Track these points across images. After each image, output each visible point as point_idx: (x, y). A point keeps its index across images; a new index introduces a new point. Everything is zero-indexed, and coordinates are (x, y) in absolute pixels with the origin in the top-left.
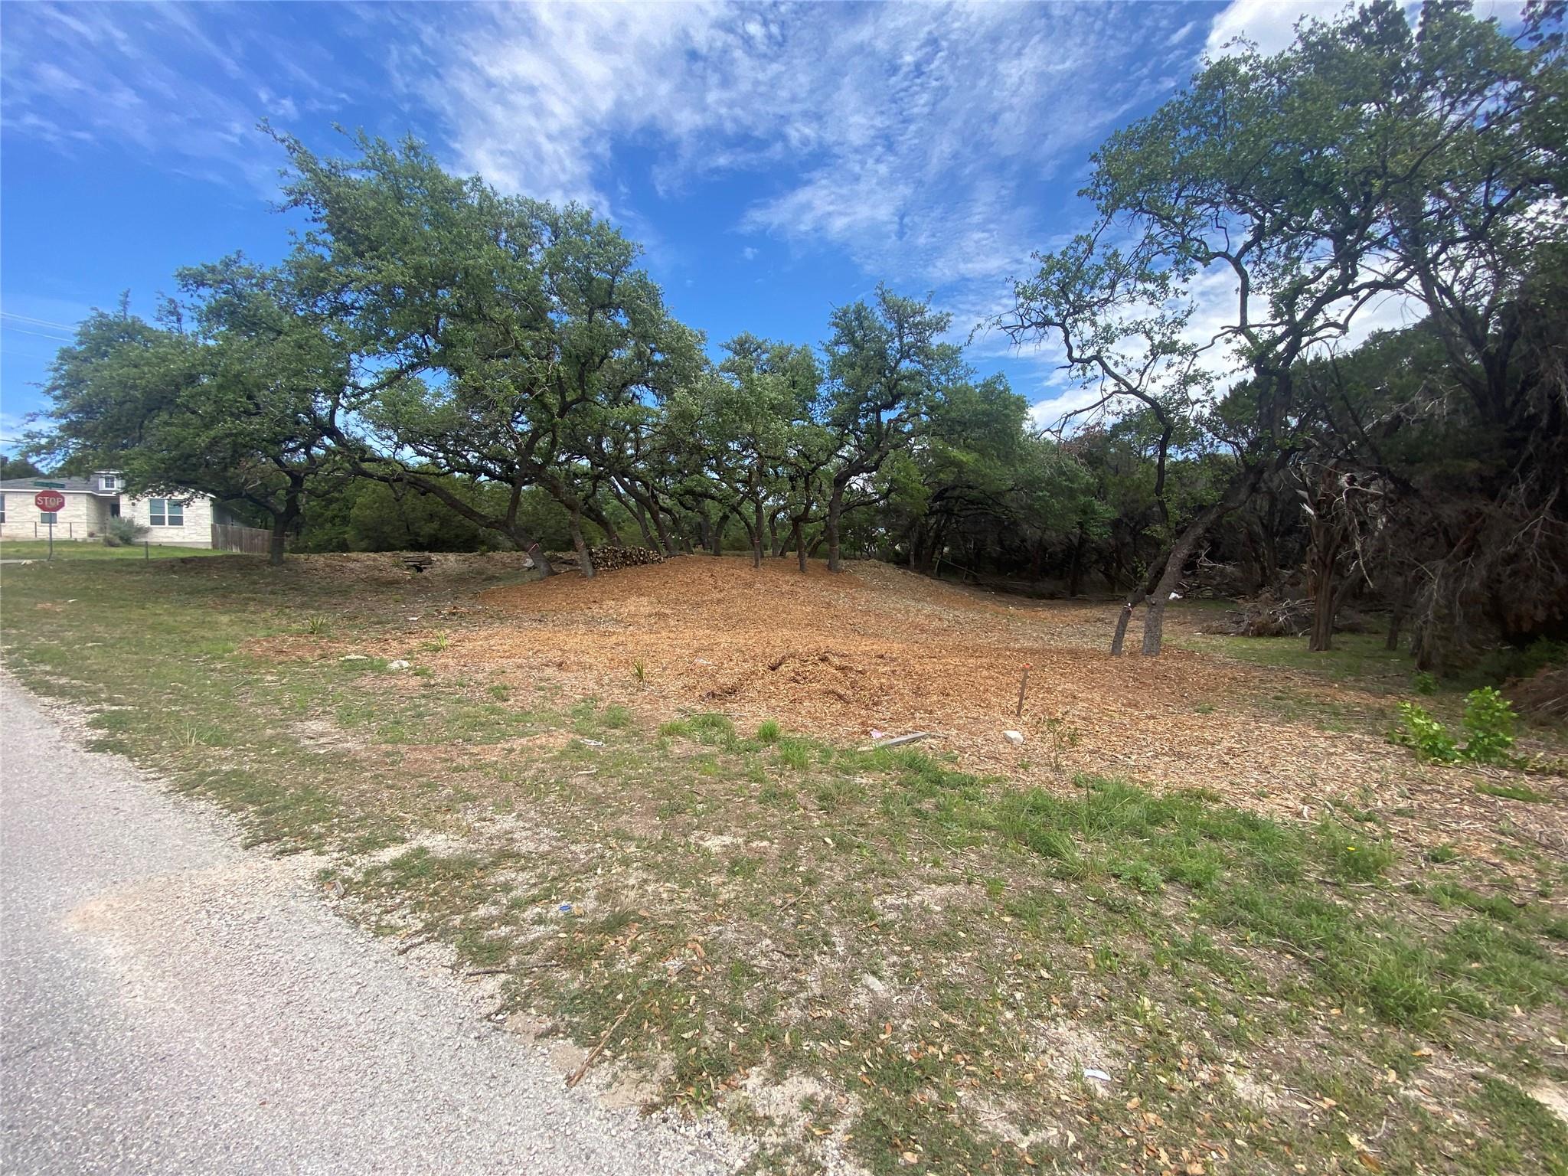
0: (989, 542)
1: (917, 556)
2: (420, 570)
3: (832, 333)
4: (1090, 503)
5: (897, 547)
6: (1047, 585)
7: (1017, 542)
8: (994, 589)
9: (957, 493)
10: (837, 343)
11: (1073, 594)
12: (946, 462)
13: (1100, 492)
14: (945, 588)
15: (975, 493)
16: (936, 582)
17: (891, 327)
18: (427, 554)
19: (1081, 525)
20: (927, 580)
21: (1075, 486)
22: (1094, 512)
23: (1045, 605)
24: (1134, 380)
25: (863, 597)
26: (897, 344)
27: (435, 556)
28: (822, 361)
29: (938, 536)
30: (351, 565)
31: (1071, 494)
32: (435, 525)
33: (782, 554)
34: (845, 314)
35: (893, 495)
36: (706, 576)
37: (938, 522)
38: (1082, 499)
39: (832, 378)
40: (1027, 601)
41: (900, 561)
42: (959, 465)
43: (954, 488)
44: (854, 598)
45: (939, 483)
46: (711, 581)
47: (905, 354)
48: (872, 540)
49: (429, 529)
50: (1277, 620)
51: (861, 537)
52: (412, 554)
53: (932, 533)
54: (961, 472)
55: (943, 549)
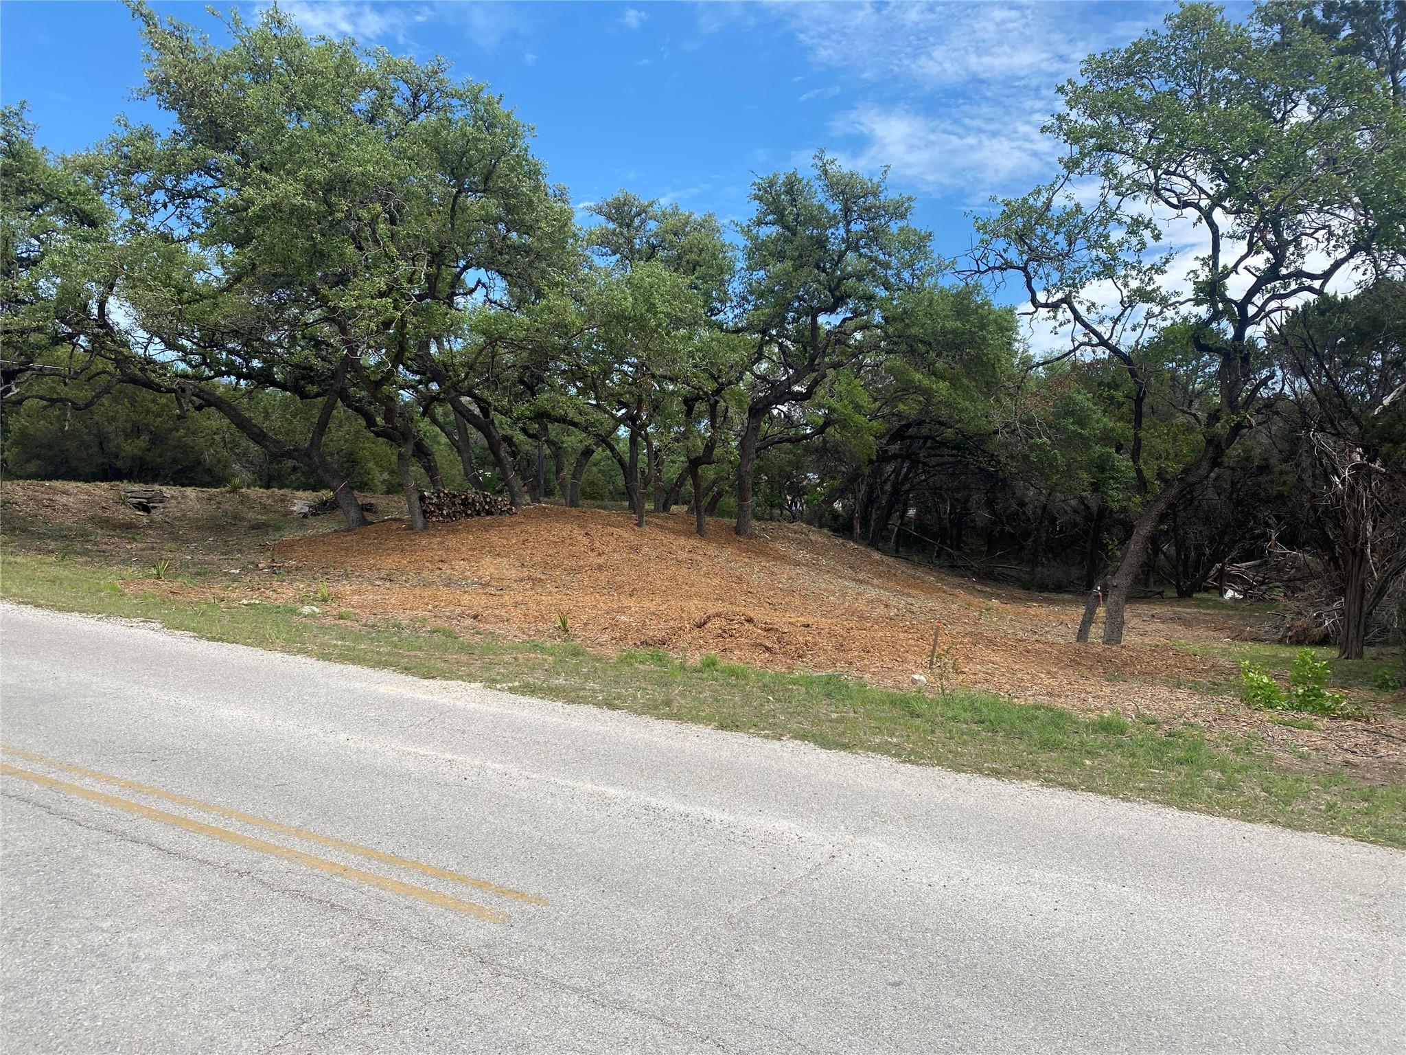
0: (973, 503)
1: (865, 520)
2: (146, 509)
3: (753, 209)
5: (837, 505)
7: (1014, 506)
8: (975, 574)
9: (924, 430)
10: (760, 223)
12: (908, 388)
14: (901, 567)
15: (949, 432)
16: (889, 560)
17: (835, 207)
18: (157, 487)
19: (1095, 487)
20: (876, 556)
21: (1088, 431)
24: (1104, 330)
25: (784, 573)
26: (842, 231)
27: (168, 491)
28: (735, 246)
29: (896, 491)
30: (63, 499)
31: (1082, 443)
32: (143, 441)
33: (666, 508)
34: (771, 185)
35: (830, 430)
36: (578, 534)
37: (897, 471)
38: (1097, 451)
39: (751, 269)
40: (1021, 593)
41: (841, 527)
42: (927, 393)
43: (920, 423)
44: (772, 574)
45: (899, 415)
46: (586, 541)
47: (852, 245)
48: (798, 491)
49: (131, 448)
50: (1322, 624)
51: (782, 486)
52: (136, 487)
53: (888, 487)
54: (928, 401)
55: (905, 511)
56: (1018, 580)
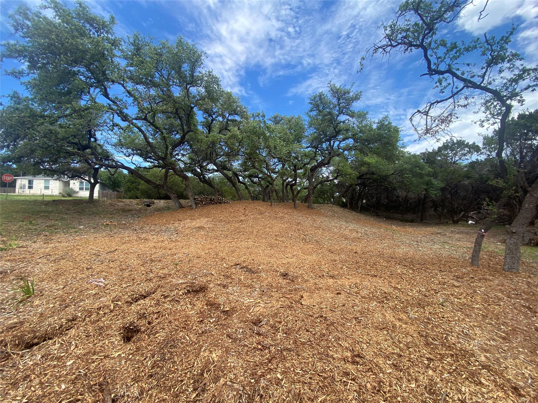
0: (382, 198)
1: (351, 203)
2: (149, 206)
3: (309, 107)
4: (430, 181)
5: (344, 200)
6: (409, 216)
7: (395, 198)
8: (385, 217)
9: (368, 176)
10: (311, 111)
11: (422, 220)
12: (363, 164)
13: (435, 175)
14: (362, 216)
15: (376, 176)
16: (358, 214)
17: (334, 101)
19: (426, 190)
20: (354, 213)
21: (423, 172)
22: (432, 184)
23: (409, 225)
26: (337, 108)
27: (156, 201)
28: (306, 120)
29: (359, 195)
31: (421, 176)
34: (315, 98)
38: (427, 178)
40: (401, 223)
41: (344, 206)
42: (368, 164)
43: (366, 174)
45: (360, 172)
47: (341, 112)
52: (147, 200)
53: (357, 194)
54: (369, 167)
55: (362, 201)
56: (399, 219)
